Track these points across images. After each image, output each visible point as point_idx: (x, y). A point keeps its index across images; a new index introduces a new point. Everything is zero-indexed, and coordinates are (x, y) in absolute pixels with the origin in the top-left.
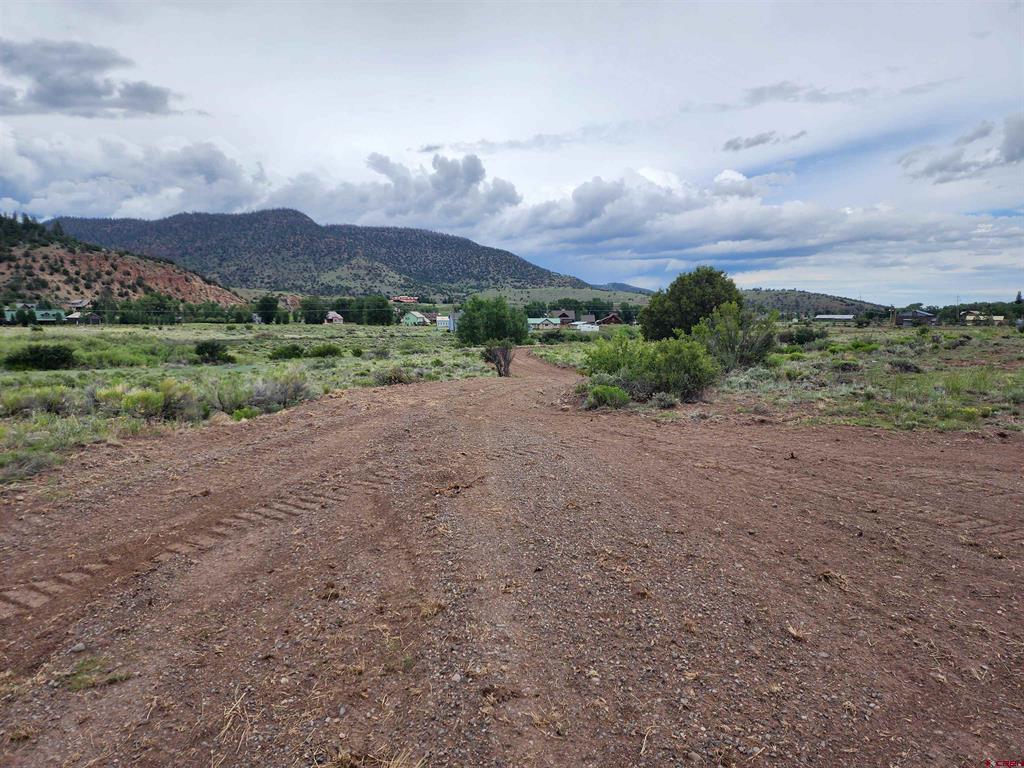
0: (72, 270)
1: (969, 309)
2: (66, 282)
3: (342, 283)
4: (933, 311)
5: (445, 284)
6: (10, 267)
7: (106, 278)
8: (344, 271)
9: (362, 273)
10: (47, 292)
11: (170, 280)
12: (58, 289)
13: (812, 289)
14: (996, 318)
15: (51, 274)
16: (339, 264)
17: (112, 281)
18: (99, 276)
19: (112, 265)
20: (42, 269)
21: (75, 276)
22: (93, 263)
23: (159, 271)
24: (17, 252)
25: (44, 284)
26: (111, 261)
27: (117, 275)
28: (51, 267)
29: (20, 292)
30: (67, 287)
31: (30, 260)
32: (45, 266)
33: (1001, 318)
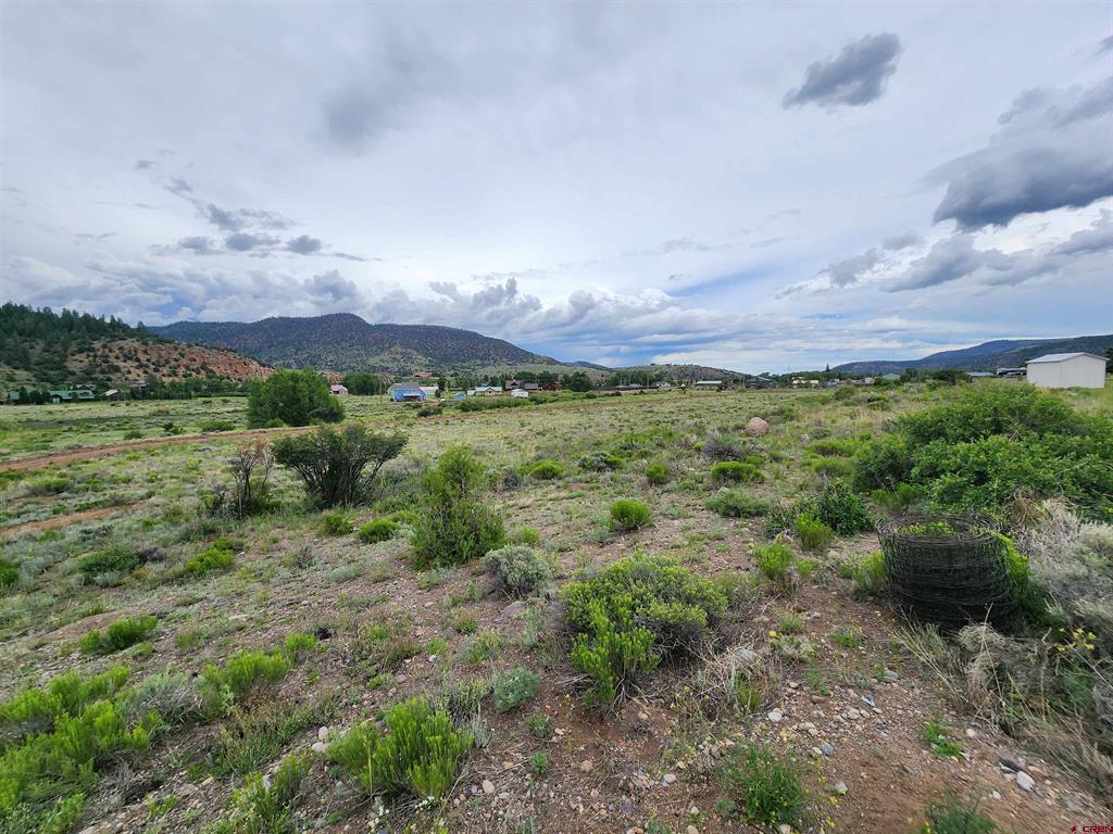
0: (143, 358)
1: (796, 376)
2: (137, 368)
3: (383, 364)
4: (776, 378)
5: (459, 364)
6: (88, 356)
7: (173, 363)
8: (385, 356)
9: (399, 357)
10: (119, 375)
11: (230, 364)
12: (129, 372)
13: (703, 364)
14: (812, 382)
15: (125, 361)
16: (382, 351)
17: (179, 366)
18: (167, 362)
19: (180, 354)
20: (117, 358)
21: (145, 363)
22: (163, 353)
23: (221, 358)
24: (97, 345)
25: (117, 369)
26: (180, 350)
27: (185, 361)
28: (125, 356)
29: (94, 376)
30: (137, 371)
31: (107, 351)
32: (120, 355)
33: (817, 382)
